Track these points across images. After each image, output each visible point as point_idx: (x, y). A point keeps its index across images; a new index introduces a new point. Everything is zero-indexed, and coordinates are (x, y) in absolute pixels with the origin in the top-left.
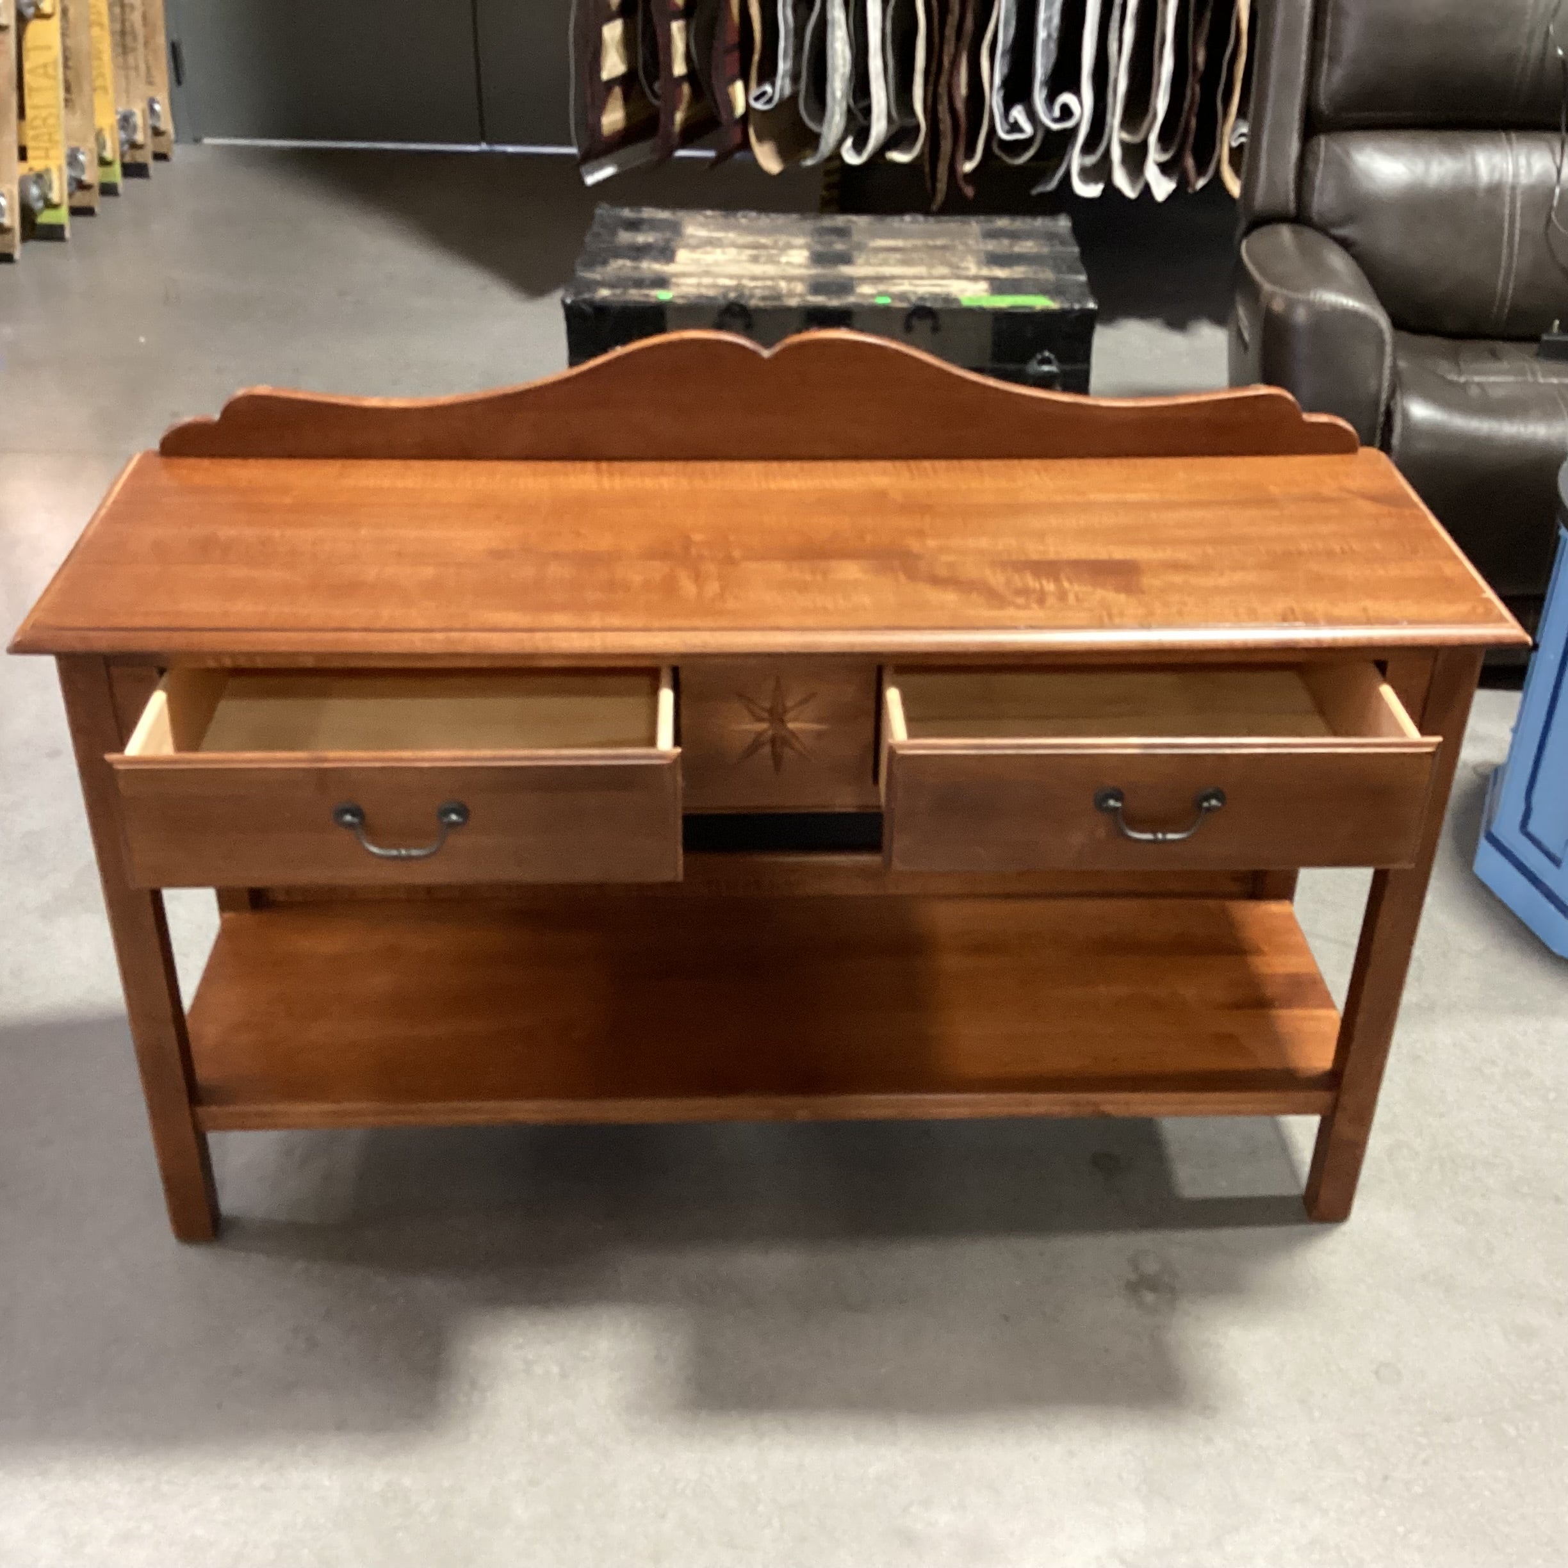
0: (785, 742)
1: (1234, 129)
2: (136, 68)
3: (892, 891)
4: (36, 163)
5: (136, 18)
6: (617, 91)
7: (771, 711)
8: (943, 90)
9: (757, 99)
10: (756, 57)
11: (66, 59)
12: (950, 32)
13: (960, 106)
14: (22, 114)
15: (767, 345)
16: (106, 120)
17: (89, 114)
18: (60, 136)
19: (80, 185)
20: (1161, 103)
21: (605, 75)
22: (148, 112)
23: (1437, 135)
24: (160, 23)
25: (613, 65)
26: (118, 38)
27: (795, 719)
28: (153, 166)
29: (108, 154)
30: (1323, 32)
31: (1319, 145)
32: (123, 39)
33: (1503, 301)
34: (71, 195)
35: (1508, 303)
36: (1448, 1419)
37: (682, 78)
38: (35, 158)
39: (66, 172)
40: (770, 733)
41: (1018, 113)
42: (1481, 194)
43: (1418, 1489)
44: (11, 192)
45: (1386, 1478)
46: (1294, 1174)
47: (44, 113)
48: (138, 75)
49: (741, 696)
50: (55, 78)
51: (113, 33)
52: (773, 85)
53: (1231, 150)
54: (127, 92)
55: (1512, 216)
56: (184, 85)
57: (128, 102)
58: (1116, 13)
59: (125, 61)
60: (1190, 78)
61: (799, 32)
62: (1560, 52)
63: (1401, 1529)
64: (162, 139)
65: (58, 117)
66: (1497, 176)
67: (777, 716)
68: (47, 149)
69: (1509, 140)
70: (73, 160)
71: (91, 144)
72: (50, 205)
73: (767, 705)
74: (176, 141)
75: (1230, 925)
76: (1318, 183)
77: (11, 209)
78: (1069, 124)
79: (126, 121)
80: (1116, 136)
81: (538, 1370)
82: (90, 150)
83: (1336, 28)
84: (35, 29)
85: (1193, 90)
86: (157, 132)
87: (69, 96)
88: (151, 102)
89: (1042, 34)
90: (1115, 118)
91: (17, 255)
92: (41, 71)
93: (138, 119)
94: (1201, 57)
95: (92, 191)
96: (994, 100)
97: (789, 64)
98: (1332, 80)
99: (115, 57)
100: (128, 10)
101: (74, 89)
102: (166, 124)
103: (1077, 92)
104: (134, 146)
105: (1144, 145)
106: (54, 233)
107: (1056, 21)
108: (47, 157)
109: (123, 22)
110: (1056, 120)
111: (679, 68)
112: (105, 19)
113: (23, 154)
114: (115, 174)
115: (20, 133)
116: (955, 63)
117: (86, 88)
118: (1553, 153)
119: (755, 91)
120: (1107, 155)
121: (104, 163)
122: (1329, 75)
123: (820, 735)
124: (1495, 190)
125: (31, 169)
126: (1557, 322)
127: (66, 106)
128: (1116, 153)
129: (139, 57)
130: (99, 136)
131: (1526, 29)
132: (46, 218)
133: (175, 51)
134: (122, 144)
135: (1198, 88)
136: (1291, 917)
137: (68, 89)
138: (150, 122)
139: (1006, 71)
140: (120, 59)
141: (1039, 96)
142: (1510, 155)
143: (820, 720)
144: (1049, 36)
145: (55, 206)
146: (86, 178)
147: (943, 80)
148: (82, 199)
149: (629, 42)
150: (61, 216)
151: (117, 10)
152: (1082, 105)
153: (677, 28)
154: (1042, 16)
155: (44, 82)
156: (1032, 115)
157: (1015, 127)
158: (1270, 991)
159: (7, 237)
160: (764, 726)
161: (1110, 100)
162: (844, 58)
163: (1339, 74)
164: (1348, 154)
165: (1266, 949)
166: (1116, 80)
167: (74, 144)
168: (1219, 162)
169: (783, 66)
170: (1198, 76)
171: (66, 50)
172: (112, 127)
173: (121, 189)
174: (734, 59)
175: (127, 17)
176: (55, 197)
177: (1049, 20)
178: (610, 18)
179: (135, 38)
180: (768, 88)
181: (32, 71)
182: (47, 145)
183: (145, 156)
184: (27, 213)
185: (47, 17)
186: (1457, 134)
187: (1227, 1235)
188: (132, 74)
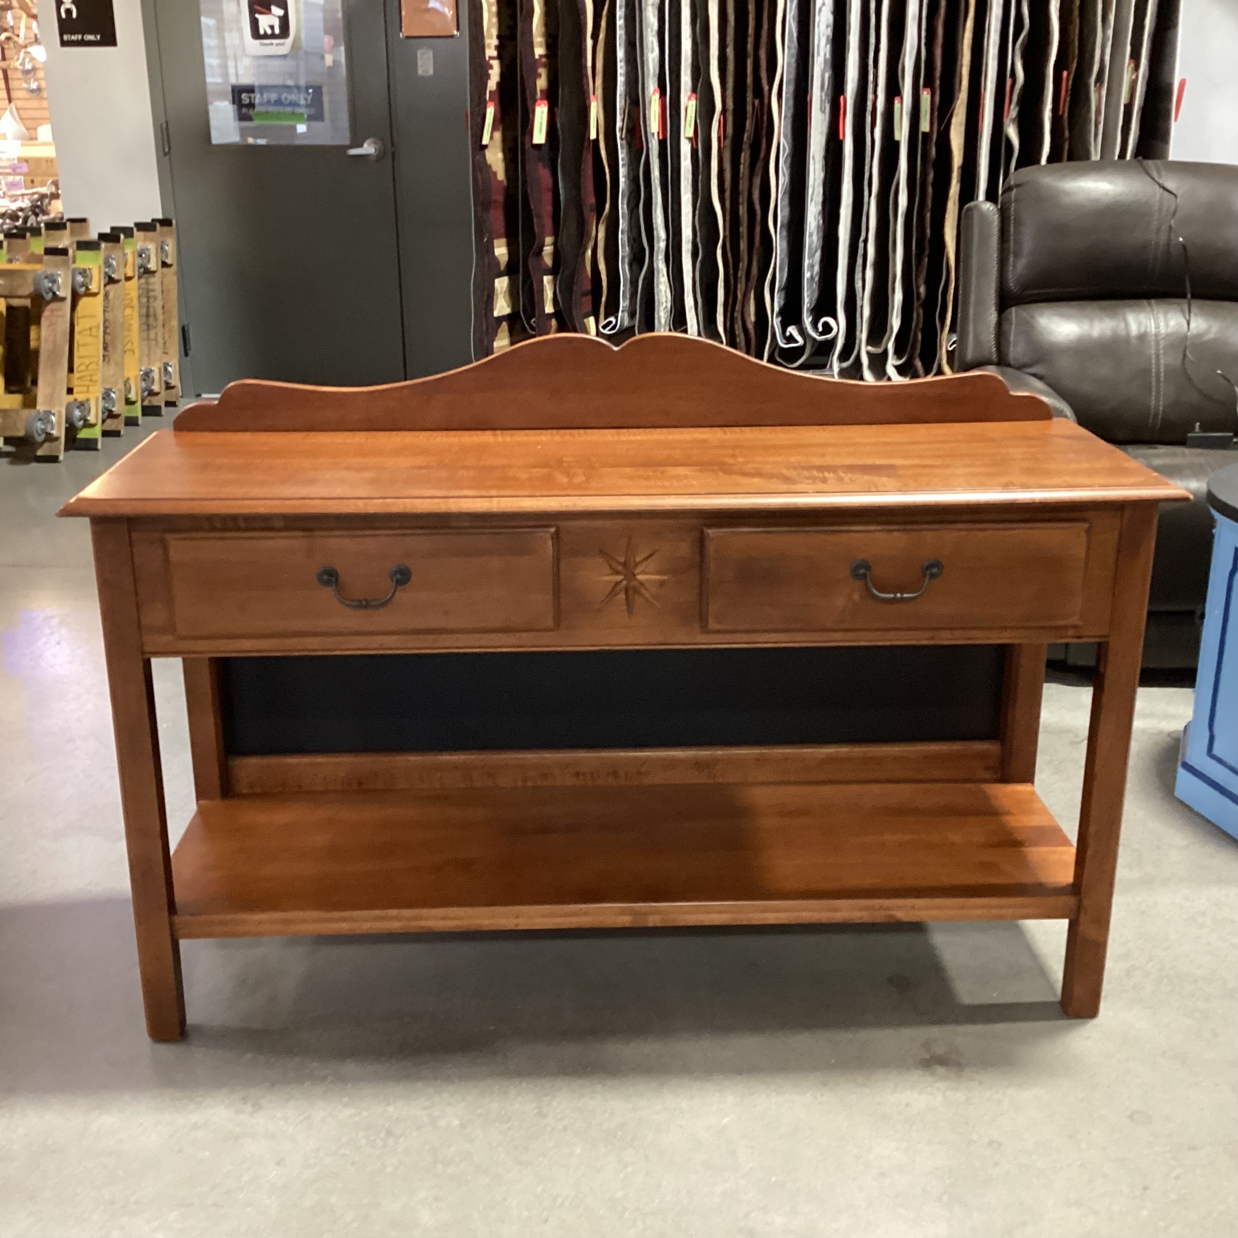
0: (636, 591)
1: (948, 340)
2: (156, 340)
3: (721, 780)
4: (79, 396)
5: (158, 305)
6: (505, 325)
7: (625, 565)
8: (737, 315)
9: (604, 327)
10: (604, 299)
11: (105, 328)
12: (741, 274)
13: (751, 327)
14: (71, 370)
15: (617, 345)
16: (133, 372)
17: (121, 365)
18: (98, 377)
19: (110, 415)
20: (896, 322)
21: (496, 314)
22: (163, 370)
23: (1095, 304)
24: (175, 312)
25: (502, 307)
26: (144, 319)
27: (643, 573)
28: (164, 410)
29: (132, 396)
30: (1009, 235)
31: (1011, 313)
32: (147, 317)
33: (1156, 415)
34: (103, 421)
35: (1160, 417)
36: (1192, 1148)
37: (550, 316)
38: (79, 393)
39: (101, 404)
40: (625, 583)
41: (792, 330)
42: (1133, 341)
43: (1173, 1196)
44: (60, 412)
45: (1145, 1188)
46: (1051, 986)
47: (87, 361)
48: (157, 345)
49: (602, 553)
50: (97, 337)
51: (140, 316)
52: (617, 318)
53: (948, 352)
54: (149, 355)
55: (1157, 356)
56: (189, 356)
57: (149, 364)
58: (860, 261)
59: (148, 335)
60: (916, 304)
61: (634, 283)
62: (1181, 239)
63: (1162, 1224)
64: (173, 391)
65: (97, 364)
66: (1143, 330)
67: (628, 569)
68: (88, 386)
69: (1150, 305)
70: (106, 396)
71: (121, 386)
72: (88, 425)
73: (622, 560)
74: (182, 397)
75: (986, 797)
76: (1012, 338)
77: (59, 424)
78: (829, 336)
79: (147, 376)
80: (864, 350)
81: (443, 1123)
82: (120, 390)
83: (1017, 233)
84: (84, 302)
85: (918, 314)
86: (169, 387)
87: (106, 353)
88: (166, 365)
89: (807, 275)
90: (863, 335)
91: (61, 458)
92: (88, 332)
93: (156, 375)
94: (922, 290)
95: (119, 419)
96: (776, 322)
97: (627, 303)
98: (1018, 268)
99: (141, 331)
100: (152, 300)
101: (109, 348)
102: (175, 381)
103: (835, 317)
104: (152, 393)
105: (885, 352)
106: (89, 445)
107: (817, 268)
108: (88, 391)
109: (148, 307)
110: (822, 334)
111: (549, 309)
112: (135, 303)
113: (70, 391)
114: (137, 411)
115: (69, 381)
116: (746, 295)
117: (119, 347)
118: (1183, 312)
119: (602, 322)
120: (858, 361)
121: (129, 402)
122: (1014, 266)
123: (662, 584)
124: (1142, 337)
125: (75, 400)
126: (1198, 424)
127: (104, 360)
128: (865, 360)
129: (158, 332)
130: (126, 382)
131: (1155, 224)
132: (83, 434)
133: (184, 331)
134: (143, 391)
135: (921, 312)
136: (1033, 793)
137: (105, 348)
138: (164, 379)
139: (782, 303)
140: (145, 334)
141: (807, 320)
142: (1152, 317)
143: (659, 573)
144: (812, 277)
145: (92, 426)
146: (115, 410)
147: (738, 307)
148: (111, 425)
149: (513, 292)
150: (95, 433)
151: (144, 300)
152: (839, 325)
153: (547, 279)
154: (806, 262)
155: (90, 340)
156: (802, 332)
157: (791, 339)
158: (1020, 837)
159: (54, 444)
160: (619, 578)
161: (858, 320)
162: (666, 297)
163: (1022, 264)
164: (1033, 317)
165: (1015, 812)
166: (862, 307)
167: (108, 387)
168: (940, 360)
169: (623, 303)
170: (921, 302)
171: (105, 321)
172: (136, 377)
173: (140, 422)
174: (588, 300)
175: (151, 305)
176: (91, 418)
177: (812, 266)
178: (500, 275)
179: (156, 319)
180: (612, 319)
181: (80, 332)
182: (87, 383)
183: (159, 401)
184: (71, 430)
185: (95, 295)
186: (1113, 302)
187: (1000, 1028)
188: (153, 343)
